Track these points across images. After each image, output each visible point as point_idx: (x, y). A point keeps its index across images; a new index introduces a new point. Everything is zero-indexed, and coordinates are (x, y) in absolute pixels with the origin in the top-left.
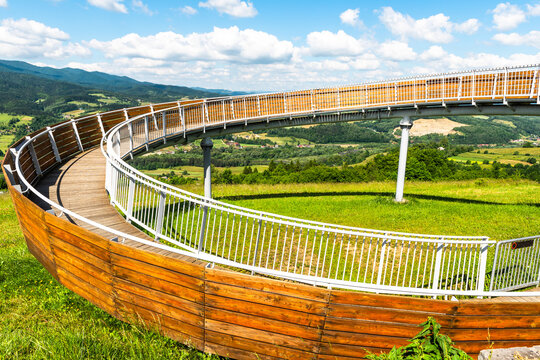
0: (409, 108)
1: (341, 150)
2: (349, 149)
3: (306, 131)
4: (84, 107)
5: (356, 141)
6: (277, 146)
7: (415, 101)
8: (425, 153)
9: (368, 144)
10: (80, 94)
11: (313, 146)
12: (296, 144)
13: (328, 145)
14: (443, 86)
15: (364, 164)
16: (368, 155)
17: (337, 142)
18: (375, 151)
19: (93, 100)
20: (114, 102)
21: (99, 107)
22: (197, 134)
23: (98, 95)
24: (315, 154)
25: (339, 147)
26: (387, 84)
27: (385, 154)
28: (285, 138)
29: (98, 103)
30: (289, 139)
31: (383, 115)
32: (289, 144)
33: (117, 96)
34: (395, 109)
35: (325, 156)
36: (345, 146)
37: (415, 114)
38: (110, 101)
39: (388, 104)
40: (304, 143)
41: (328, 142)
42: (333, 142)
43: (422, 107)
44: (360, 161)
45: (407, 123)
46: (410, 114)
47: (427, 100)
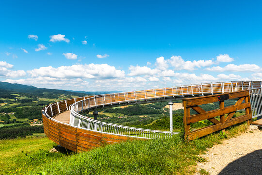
0: (171, 98)
1: (140, 118)
2: (144, 118)
3: (122, 110)
4: (7, 101)
5: (146, 114)
6: (108, 118)
7: (173, 95)
8: (178, 118)
9: (152, 115)
10: (6, 95)
11: (126, 117)
12: (118, 116)
13: (133, 116)
14: (182, 89)
15: (151, 124)
16: (152, 120)
17: (138, 114)
18: (156, 119)
19: (13, 97)
20: (24, 98)
21: (16, 101)
22: (92, 109)
23: (16, 95)
24: (128, 121)
25: (139, 117)
26: (163, 89)
27: (160, 119)
28: (112, 114)
29: (16, 99)
30: (115, 114)
31: (162, 100)
32: (115, 116)
33: (26, 95)
34: (166, 98)
35: (132, 122)
36: (142, 116)
37: (174, 99)
38: (22, 98)
39: (164, 96)
40: (122, 116)
41: (133, 115)
42: (136, 115)
43: (176, 97)
44: (149, 123)
45: (171, 103)
46: (172, 99)
47: (177, 94)
